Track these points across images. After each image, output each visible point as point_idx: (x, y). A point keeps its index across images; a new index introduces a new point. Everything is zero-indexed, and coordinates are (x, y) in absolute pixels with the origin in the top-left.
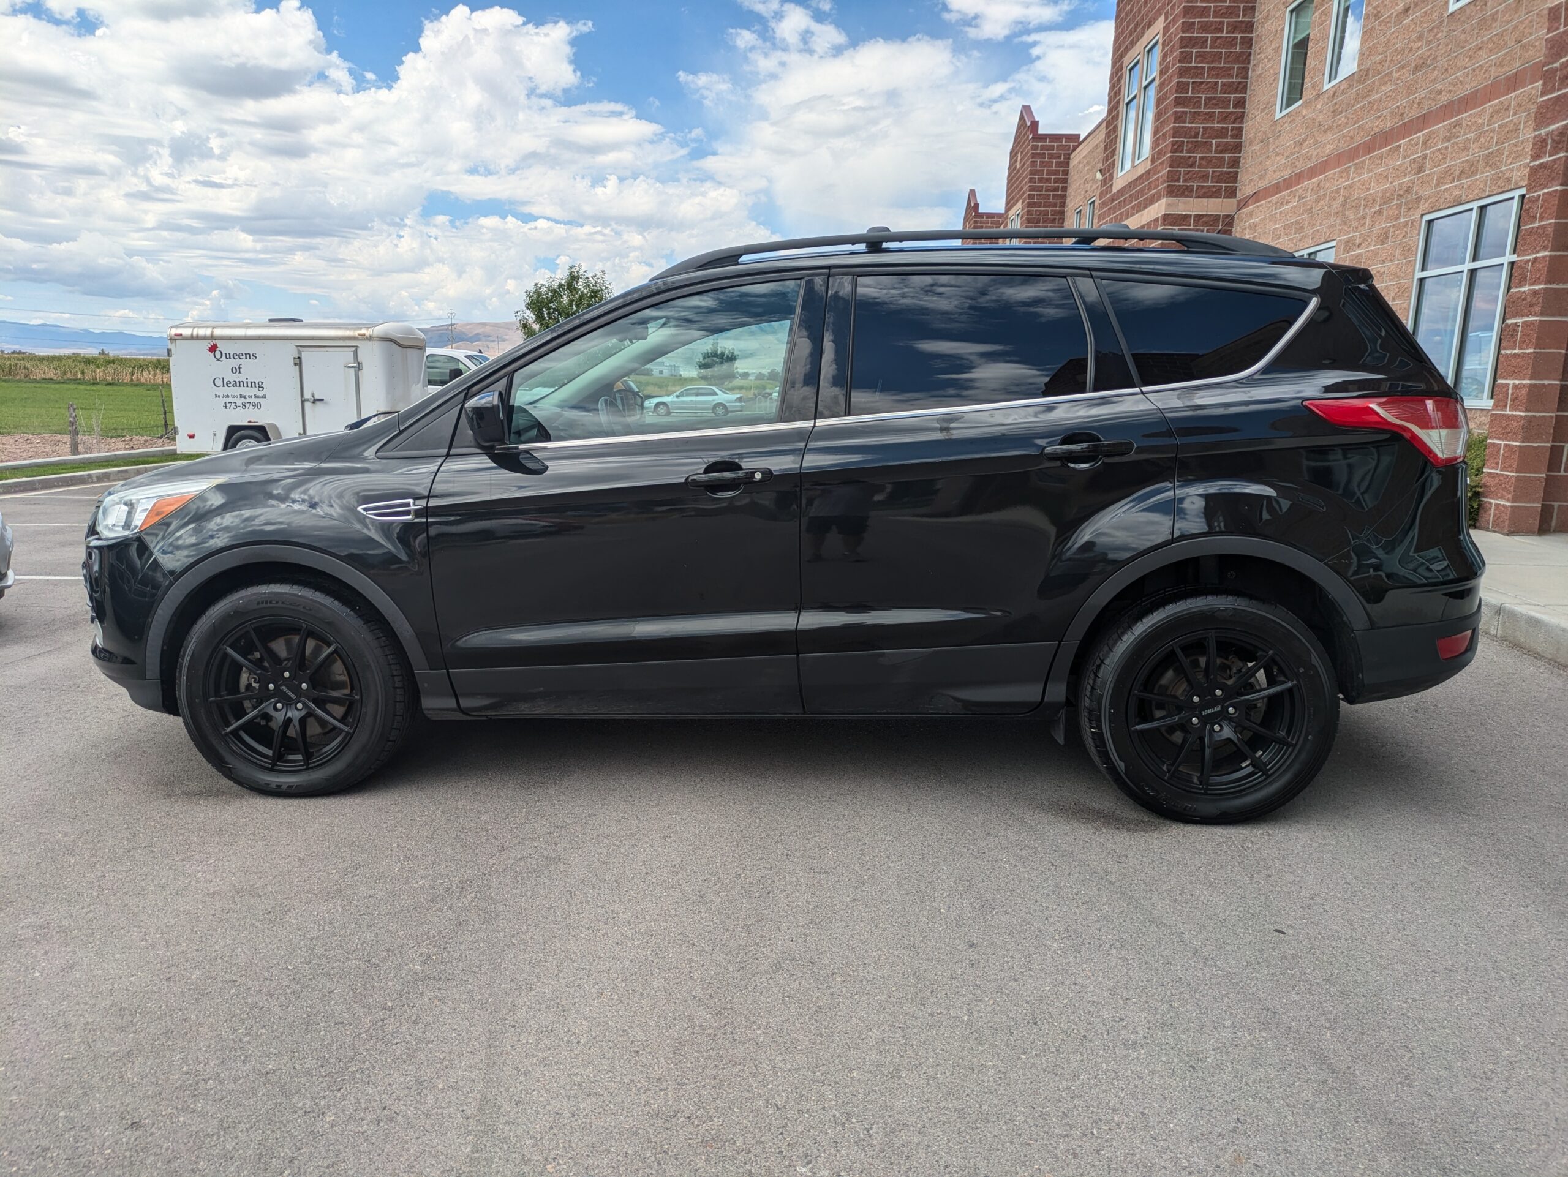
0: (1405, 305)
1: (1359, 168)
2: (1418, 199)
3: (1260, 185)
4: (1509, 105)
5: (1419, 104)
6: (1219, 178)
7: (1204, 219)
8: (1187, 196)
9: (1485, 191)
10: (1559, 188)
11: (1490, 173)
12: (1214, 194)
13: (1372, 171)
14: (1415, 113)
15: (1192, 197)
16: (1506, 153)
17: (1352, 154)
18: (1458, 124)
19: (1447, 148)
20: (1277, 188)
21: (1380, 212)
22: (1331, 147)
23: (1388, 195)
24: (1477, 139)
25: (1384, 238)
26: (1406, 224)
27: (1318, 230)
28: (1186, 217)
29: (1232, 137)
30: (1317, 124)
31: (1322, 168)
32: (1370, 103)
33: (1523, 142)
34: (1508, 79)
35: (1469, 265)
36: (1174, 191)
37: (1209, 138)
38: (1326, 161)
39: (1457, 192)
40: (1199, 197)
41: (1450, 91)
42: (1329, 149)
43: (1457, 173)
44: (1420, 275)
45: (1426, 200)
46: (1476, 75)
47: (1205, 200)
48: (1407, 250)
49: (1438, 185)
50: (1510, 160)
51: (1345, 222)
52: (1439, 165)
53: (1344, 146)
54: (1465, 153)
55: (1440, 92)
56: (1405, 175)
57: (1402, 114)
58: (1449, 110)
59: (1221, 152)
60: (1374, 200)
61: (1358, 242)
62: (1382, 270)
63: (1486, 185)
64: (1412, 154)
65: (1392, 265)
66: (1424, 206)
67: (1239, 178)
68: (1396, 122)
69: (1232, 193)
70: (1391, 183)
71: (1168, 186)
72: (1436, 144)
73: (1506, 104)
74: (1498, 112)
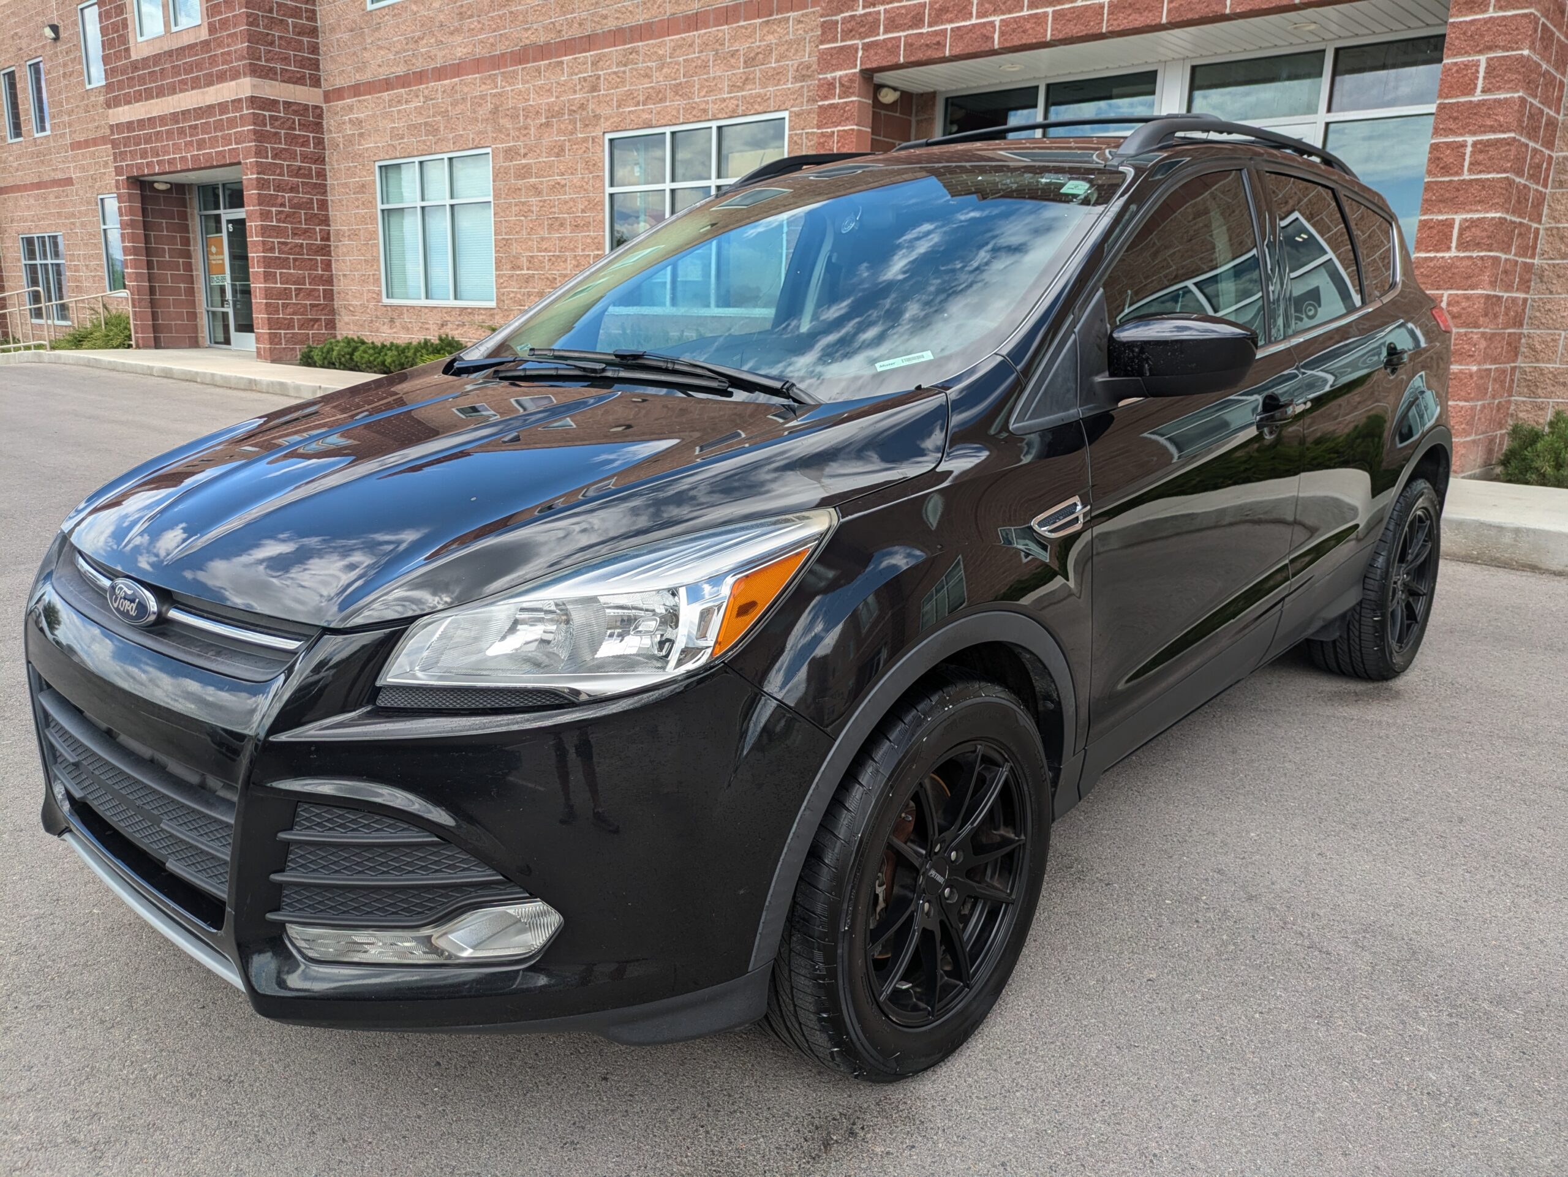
0: (600, 217)
1: (510, 78)
2: (597, 117)
3: (358, 77)
4: (694, 42)
5: (580, 24)
6: (302, 63)
7: (294, 108)
8: (271, 79)
9: (678, 118)
10: (855, 127)
11: (680, 102)
12: (299, 80)
13: (528, 82)
14: (576, 32)
15: (276, 80)
16: (697, 86)
17: (497, 62)
18: (634, 51)
19: (624, 72)
20: (388, 84)
21: (547, 125)
22: (465, 51)
23: (556, 108)
24: (660, 68)
25: (559, 151)
26: (585, 140)
27: (461, 136)
28: (275, 102)
29: (308, 19)
30: (437, 24)
31: (457, 69)
32: (511, 13)
33: (714, 78)
34: (687, 17)
35: (668, 186)
36: (256, 71)
37: (284, 15)
38: (458, 64)
39: (646, 116)
40: (284, 81)
41: (617, 18)
42: (460, 52)
43: (641, 98)
44: (609, 190)
45: (607, 119)
46: (648, 9)
47: (291, 86)
48: (592, 166)
49: (619, 106)
50: (703, 93)
51: (499, 129)
52: (617, 87)
53: (480, 52)
54: (646, 80)
55: (605, 17)
56: (575, 92)
57: (560, 31)
58: (618, 36)
59: (299, 34)
60: (538, 112)
61: (522, 151)
62: (563, 182)
63: (679, 112)
64: (581, 72)
65: (576, 179)
66: (604, 125)
67: (321, 66)
68: (552, 38)
69: (316, 82)
70: (557, 97)
71: (251, 64)
72: (609, 67)
73: (689, 41)
74: (681, 47)
